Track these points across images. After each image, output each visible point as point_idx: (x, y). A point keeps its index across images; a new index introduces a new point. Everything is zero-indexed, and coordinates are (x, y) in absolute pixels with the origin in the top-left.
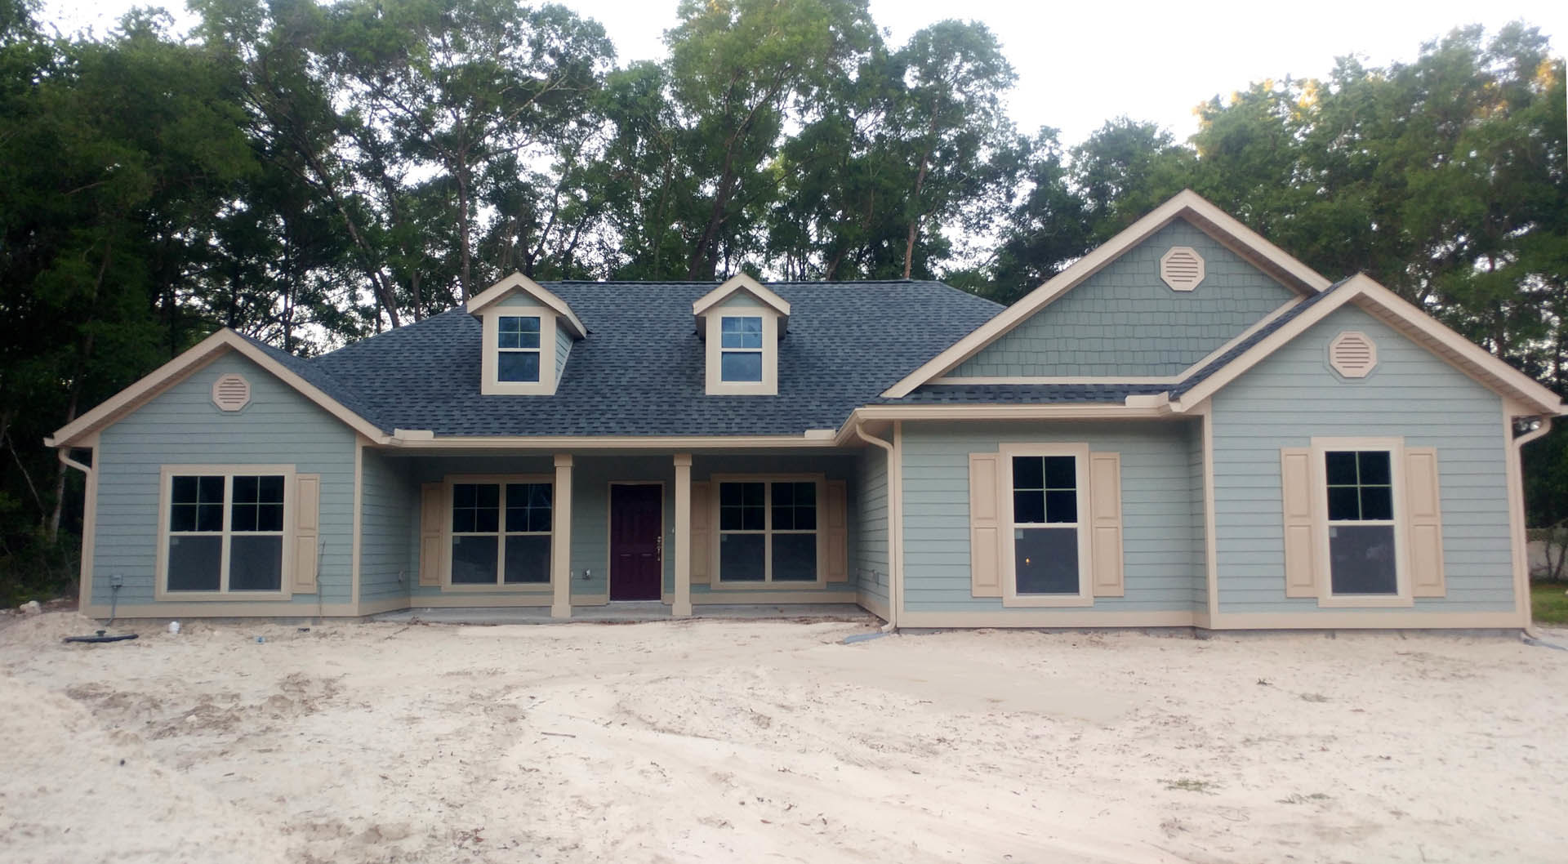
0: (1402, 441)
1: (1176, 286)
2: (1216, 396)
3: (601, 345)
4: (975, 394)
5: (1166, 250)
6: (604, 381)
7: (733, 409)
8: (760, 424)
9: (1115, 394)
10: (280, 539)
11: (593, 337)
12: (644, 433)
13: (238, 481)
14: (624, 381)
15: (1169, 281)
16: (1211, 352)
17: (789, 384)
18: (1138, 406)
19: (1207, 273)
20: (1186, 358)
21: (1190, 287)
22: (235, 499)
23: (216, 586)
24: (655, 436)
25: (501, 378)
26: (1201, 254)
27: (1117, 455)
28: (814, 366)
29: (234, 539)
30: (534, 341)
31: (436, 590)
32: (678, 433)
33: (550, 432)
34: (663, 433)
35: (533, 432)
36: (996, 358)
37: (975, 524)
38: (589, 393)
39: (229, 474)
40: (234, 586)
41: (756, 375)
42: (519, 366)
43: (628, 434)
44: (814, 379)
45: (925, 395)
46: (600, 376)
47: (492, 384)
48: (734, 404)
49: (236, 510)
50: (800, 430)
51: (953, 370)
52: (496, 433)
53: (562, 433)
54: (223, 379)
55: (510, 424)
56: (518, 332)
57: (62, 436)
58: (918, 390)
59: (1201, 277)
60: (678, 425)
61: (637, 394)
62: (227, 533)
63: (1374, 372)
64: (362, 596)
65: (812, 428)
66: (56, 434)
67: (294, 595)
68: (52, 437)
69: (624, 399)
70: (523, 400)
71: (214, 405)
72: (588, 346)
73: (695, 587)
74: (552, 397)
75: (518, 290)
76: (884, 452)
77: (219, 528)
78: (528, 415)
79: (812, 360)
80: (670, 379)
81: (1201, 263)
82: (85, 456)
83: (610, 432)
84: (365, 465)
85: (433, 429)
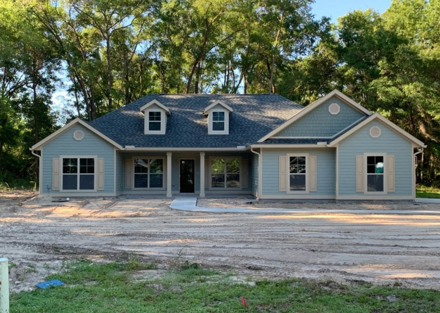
0: (386, 154)
1: (332, 113)
2: (340, 142)
3: (176, 118)
4: (280, 141)
5: (330, 104)
6: (179, 130)
7: (217, 139)
8: (224, 144)
9: (315, 141)
10: (93, 176)
11: (173, 115)
12: (192, 147)
13: (81, 160)
14: (184, 130)
15: (331, 112)
16: (341, 130)
17: (232, 131)
18: (320, 145)
19: (341, 110)
20: (334, 132)
21: (336, 113)
22: (80, 165)
23: (76, 188)
24: (195, 147)
25: (150, 129)
26: (339, 105)
27: (316, 156)
28: (239, 125)
29: (80, 175)
30: (159, 119)
31: (130, 190)
32: (202, 146)
33: (166, 146)
34: (197, 146)
35: (161, 146)
36: (286, 132)
37: (280, 173)
38: (175, 134)
39: (79, 158)
40: (81, 188)
41: (223, 129)
42: (155, 126)
43: (187, 147)
44: (239, 129)
45: (268, 141)
46: (177, 128)
47: (147, 131)
48: (216, 137)
49: (81, 168)
50: (236, 146)
51: (275, 135)
52: (151, 146)
53: (169, 146)
54: (76, 131)
55: (154, 144)
56: (155, 116)
57: (34, 147)
58: (266, 140)
59: (339, 111)
60: (201, 144)
61: (189, 134)
62: (78, 174)
63: (380, 137)
64: (116, 191)
65: (239, 145)
66: (32, 147)
67: (98, 191)
68: (31, 148)
69: (185, 136)
70: (156, 136)
71: (74, 139)
72: (172, 118)
73: (206, 189)
74: (164, 135)
75: (155, 104)
76: (257, 155)
77: (76, 172)
78: (159, 141)
79: (239, 123)
80: (197, 129)
81: (339, 107)
82: (39, 153)
83: (182, 146)
84: (117, 155)
85: (134, 145)
